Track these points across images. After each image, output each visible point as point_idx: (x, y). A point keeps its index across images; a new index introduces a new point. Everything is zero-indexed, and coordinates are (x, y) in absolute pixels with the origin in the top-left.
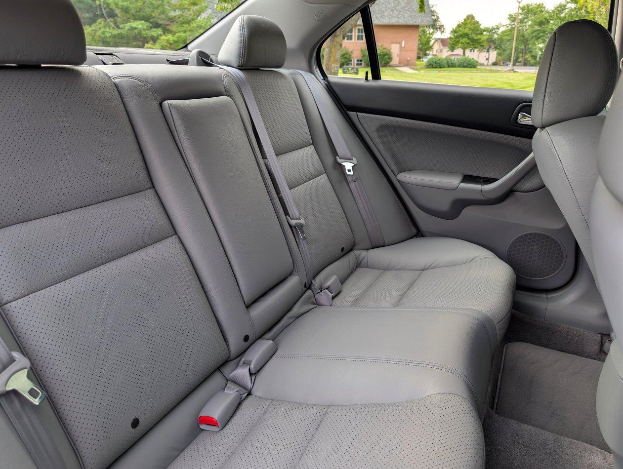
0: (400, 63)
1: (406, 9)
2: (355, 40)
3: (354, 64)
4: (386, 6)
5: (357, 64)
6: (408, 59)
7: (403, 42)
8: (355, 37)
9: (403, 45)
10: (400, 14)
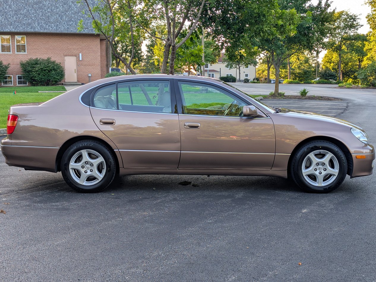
0: (78, 81)
1: (80, 14)
2: (13, 51)
3: (15, 82)
4: (51, 10)
5: (20, 83)
6: (90, 75)
7: (80, 54)
8: (14, 48)
9: (81, 59)
10: (71, 20)
